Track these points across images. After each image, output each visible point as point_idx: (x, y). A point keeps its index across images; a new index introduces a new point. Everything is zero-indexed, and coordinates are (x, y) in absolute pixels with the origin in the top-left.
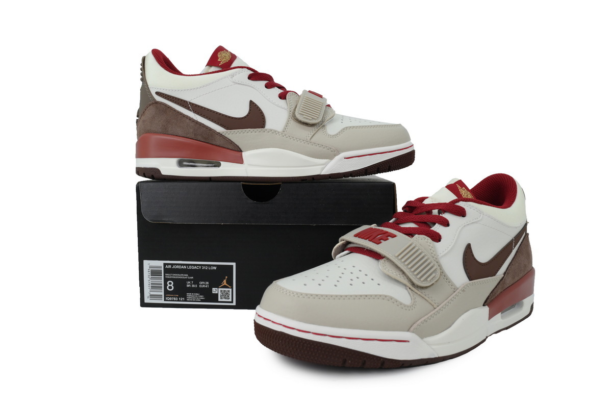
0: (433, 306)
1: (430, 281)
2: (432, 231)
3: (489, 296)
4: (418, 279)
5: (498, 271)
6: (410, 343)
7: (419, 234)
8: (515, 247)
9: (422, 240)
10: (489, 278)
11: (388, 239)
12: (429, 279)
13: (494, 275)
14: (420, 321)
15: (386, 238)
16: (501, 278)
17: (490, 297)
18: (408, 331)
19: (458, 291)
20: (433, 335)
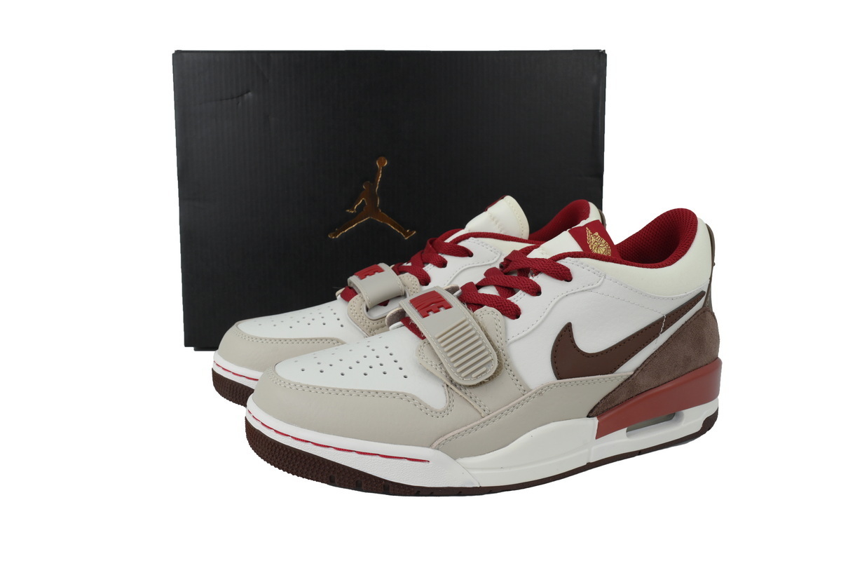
0: (480, 413)
1: (477, 377)
2: (510, 301)
3: (598, 403)
4: (457, 373)
5: (619, 366)
6: (430, 463)
7: (488, 306)
8: (665, 329)
9: (489, 314)
10: (599, 376)
11: (439, 311)
12: (474, 375)
13: (612, 372)
14: (451, 434)
15: (437, 309)
16: (626, 377)
17: (601, 405)
18: (430, 446)
19: (530, 393)
20: (475, 456)
